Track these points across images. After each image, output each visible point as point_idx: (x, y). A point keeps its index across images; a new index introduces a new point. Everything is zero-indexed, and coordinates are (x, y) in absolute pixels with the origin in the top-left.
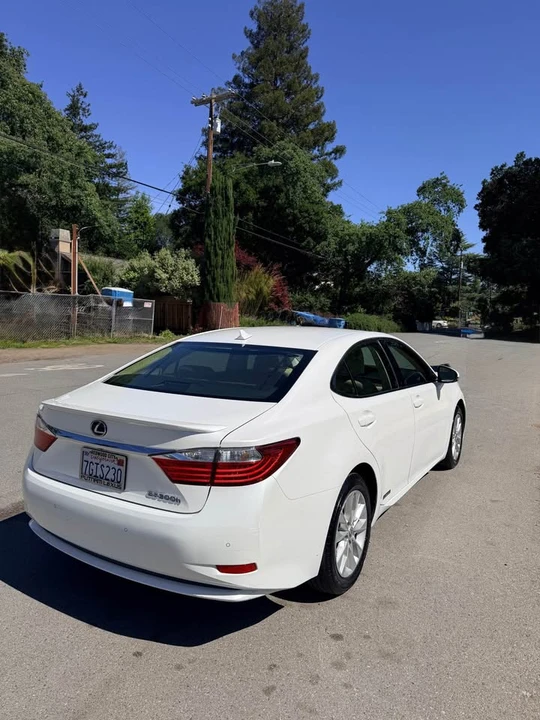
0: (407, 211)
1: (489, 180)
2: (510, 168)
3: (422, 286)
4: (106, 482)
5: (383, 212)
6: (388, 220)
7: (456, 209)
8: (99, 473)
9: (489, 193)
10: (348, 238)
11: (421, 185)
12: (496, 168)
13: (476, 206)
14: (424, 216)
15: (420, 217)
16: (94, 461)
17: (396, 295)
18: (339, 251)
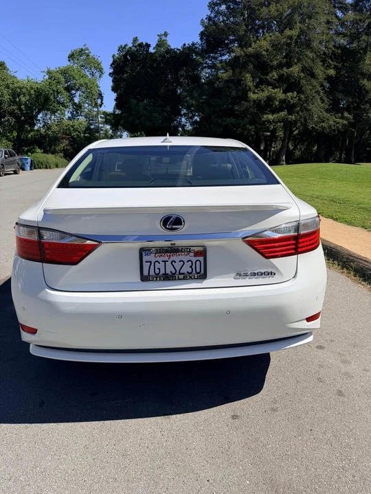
0: (64, 72)
1: (117, 56)
2: (130, 48)
3: (79, 132)
4: (181, 276)
5: (44, 72)
6: (50, 78)
7: (97, 74)
8: (170, 269)
9: (118, 65)
10: (19, 90)
11: (70, 53)
12: (121, 46)
13: (110, 74)
14: (77, 77)
15: (74, 78)
16: (160, 259)
17: (63, 138)
18: (13, 102)
